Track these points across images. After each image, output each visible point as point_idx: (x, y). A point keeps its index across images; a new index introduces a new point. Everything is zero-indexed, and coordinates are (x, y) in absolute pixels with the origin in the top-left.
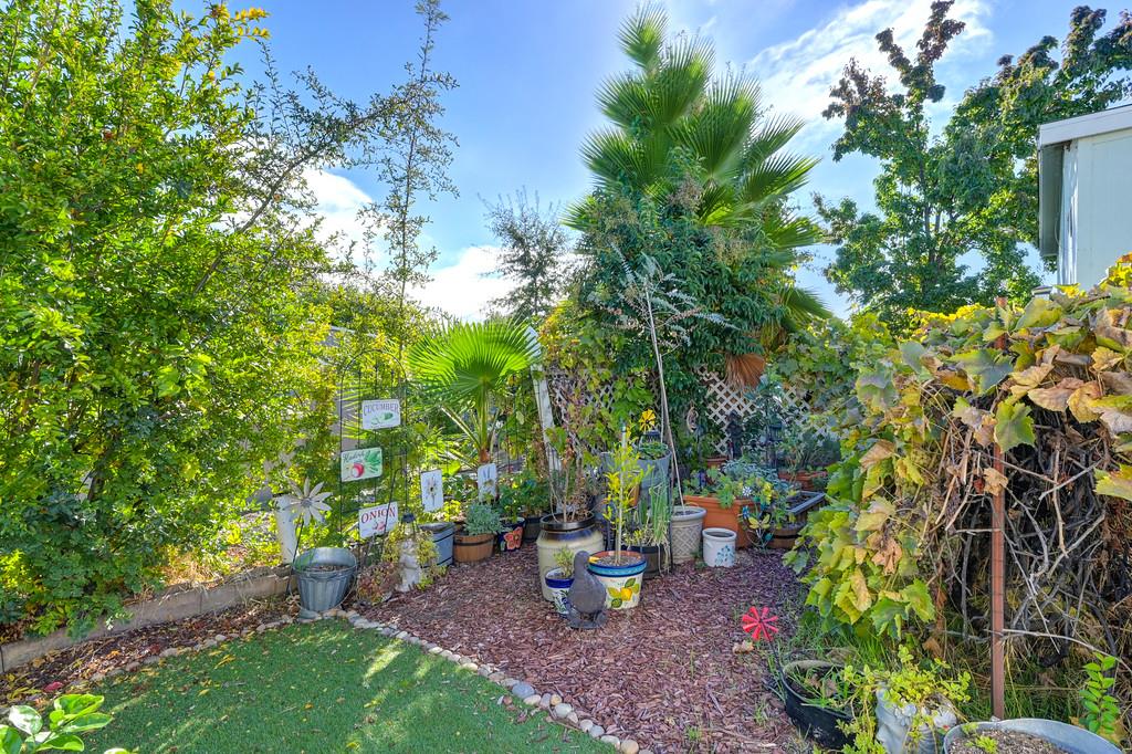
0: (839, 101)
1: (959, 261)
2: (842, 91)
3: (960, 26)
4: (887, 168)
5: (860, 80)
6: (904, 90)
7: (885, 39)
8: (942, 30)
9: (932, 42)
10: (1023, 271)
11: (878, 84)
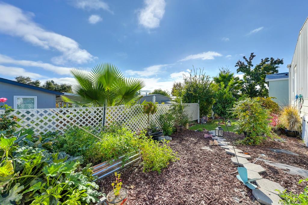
0: (237, 65)
1: (256, 87)
2: (238, 63)
3: (255, 56)
4: (245, 74)
5: (241, 62)
6: (247, 65)
7: (244, 57)
8: (252, 56)
9: (251, 58)
10: (266, 88)
11: (243, 63)
